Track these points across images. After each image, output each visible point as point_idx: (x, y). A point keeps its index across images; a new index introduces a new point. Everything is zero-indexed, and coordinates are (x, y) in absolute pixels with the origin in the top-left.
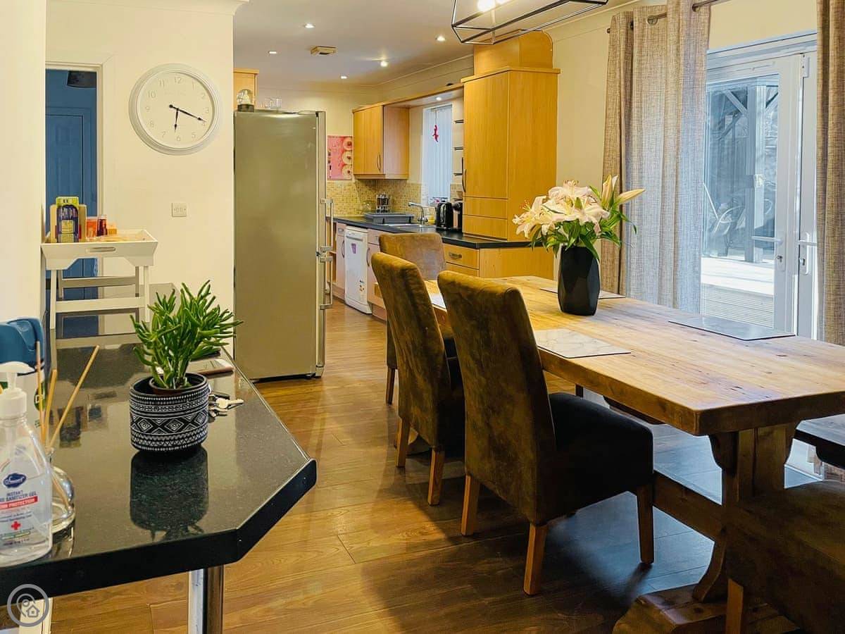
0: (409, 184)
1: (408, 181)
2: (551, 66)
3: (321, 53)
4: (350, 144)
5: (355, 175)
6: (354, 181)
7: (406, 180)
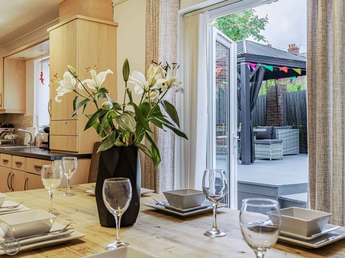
0: (26, 117)
1: (25, 115)
2: (113, 21)
7: (24, 114)
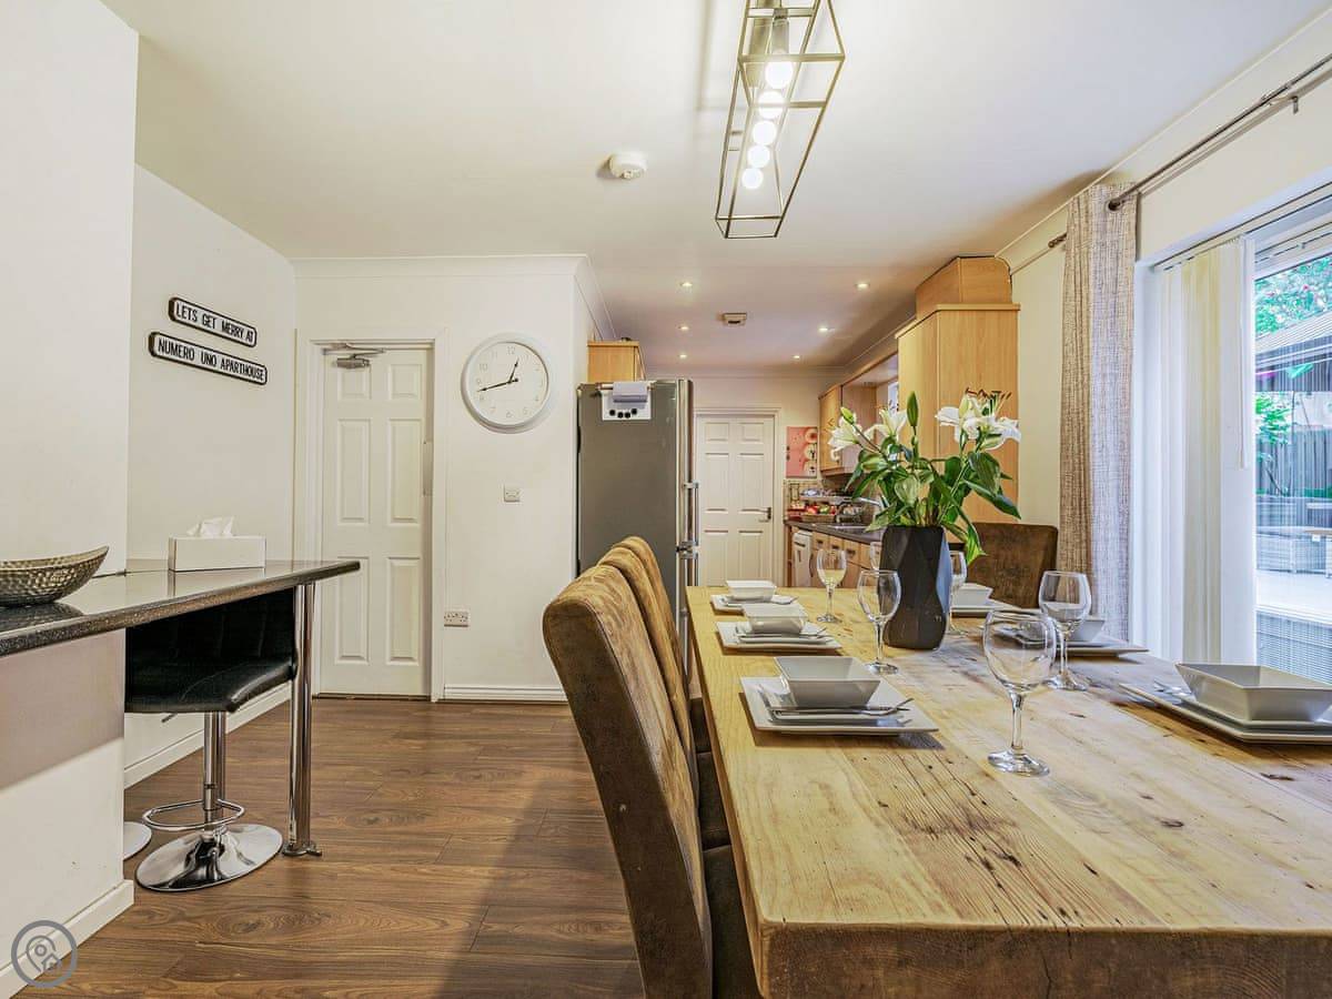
2: (1011, 302)
3: (731, 322)
4: (813, 436)
5: (822, 471)
6: (820, 478)
